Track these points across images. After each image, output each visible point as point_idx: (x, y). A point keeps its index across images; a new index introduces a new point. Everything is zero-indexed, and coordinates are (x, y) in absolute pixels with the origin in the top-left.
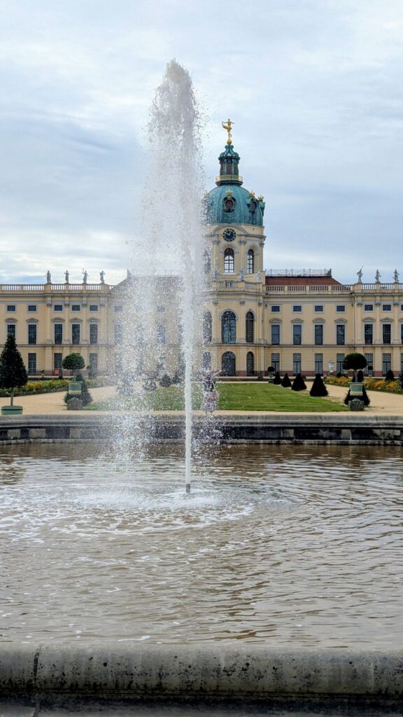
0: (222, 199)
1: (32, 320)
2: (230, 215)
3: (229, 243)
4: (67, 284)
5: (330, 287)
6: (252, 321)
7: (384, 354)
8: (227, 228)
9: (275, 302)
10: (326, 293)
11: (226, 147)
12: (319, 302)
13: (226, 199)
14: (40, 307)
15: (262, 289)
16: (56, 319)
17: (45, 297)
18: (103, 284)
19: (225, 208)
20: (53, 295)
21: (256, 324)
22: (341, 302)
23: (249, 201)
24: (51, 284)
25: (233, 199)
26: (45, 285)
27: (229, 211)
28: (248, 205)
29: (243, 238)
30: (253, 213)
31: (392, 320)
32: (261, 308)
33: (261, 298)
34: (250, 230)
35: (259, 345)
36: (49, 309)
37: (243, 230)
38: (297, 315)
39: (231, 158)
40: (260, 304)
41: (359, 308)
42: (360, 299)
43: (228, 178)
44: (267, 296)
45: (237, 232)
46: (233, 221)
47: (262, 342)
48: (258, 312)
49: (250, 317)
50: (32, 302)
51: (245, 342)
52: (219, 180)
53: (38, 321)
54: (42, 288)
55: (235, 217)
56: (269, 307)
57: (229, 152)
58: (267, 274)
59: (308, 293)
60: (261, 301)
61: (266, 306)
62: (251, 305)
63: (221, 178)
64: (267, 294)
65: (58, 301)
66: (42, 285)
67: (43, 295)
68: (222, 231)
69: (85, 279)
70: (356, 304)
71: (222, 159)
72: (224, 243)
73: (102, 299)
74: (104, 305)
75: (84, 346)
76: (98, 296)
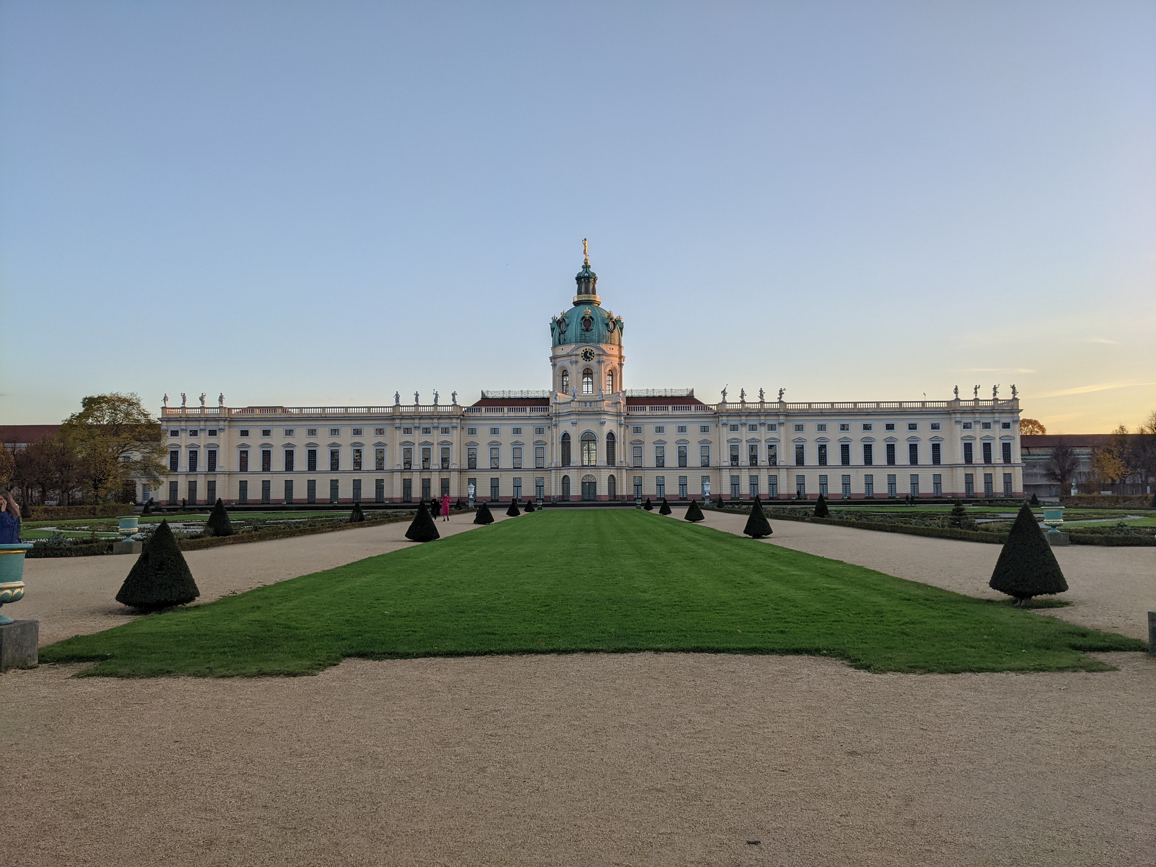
0: (579, 319)
1: (380, 444)
2: (588, 334)
3: (588, 362)
4: (417, 406)
5: (693, 407)
6: (614, 442)
7: (751, 476)
8: (584, 348)
9: (637, 423)
10: (689, 413)
11: (583, 267)
12: (682, 422)
13: (583, 317)
14: (388, 430)
15: (623, 407)
16: (405, 443)
17: (393, 419)
18: (455, 405)
19: (583, 327)
20: (402, 417)
21: (617, 446)
22: (705, 422)
23: (608, 321)
24: (399, 406)
25: (591, 317)
26: (393, 407)
27: (587, 330)
28: (607, 325)
29: (602, 358)
30: (612, 332)
31: (759, 441)
32: (622, 429)
33: (622, 418)
34: (611, 350)
35: (620, 468)
36: (398, 432)
37: (601, 350)
38: (659, 436)
39: (588, 278)
40: (620, 425)
41: (725, 429)
42: (724, 418)
43: (584, 297)
44: (628, 417)
45: (596, 352)
46: (591, 341)
47: (624, 465)
48: (619, 433)
50: (380, 424)
51: (606, 464)
52: (576, 300)
53: (386, 444)
54: (390, 410)
55: (594, 337)
56: (631, 428)
57: (586, 272)
58: (629, 394)
59: (670, 413)
60: (623, 422)
61: (627, 426)
62: (612, 426)
63: (578, 298)
64: (628, 414)
65: (407, 423)
66: (391, 407)
67: (391, 418)
68: (580, 351)
69: (436, 400)
70: (720, 424)
71: (579, 279)
72: (582, 362)
73: (454, 421)
74: (456, 427)
75: (435, 470)
76: (449, 417)
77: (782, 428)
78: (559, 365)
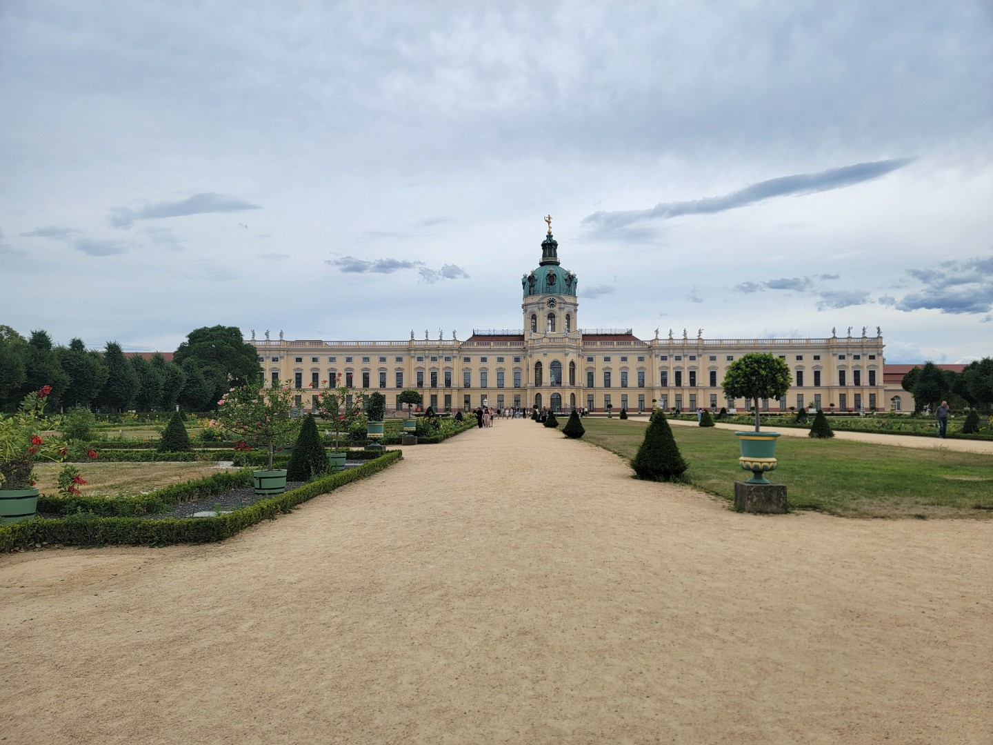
0: (545, 276)
1: (399, 369)
2: (552, 287)
3: (552, 309)
4: (427, 340)
5: (632, 343)
6: (574, 369)
7: (676, 395)
8: (549, 298)
9: (590, 354)
10: (629, 347)
11: (547, 236)
12: (624, 354)
13: (549, 275)
14: (406, 359)
15: (580, 343)
16: (418, 368)
17: (410, 350)
18: (455, 340)
19: (548, 282)
20: (416, 349)
21: (576, 371)
22: (641, 354)
23: (566, 277)
24: (414, 340)
25: (554, 275)
26: (409, 341)
27: (551, 284)
28: (566, 280)
29: (562, 305)
30: (569, 286)
31: (682, 368)
32: (580, 359)
33: (580, 351)
34: (568, 299)
35: (579, 388)
36: (412, 360)
37: (563, 299)
38: (607, 364)
39: (551, 244)
40: (579, 355)
41: (657, 359)
42: (657, 351)
43: (548, 260)
45: (558, 300)
46: (555, 292)
47: (581, 385)
48: (578, 362)
49: (572, 364)
50: (399, 354)
51: (569, 385)
52: (542, 261)
53: (404, 369)
54: (407, 343)
55: (556, 289)
56: (586, 358)
57: (549, 240)
58: (583, 332)
59: (615, 347)
60: (580, 353)
61: (583, 357)
62: (572, 356)
63: (543, 259)
64: (584, 348)
65: (420, 354)
66: (407, 341)
67: (408, 349)
68: (546, 300)
69: (441, 337)
70: (653, 355)
71: (544, 245)
72: (547, 309)
73: (455, 352)
74: (456, 357)
75: (441, 388)
76: (452, 349)
77: (700, 359)
78: (529, 310)
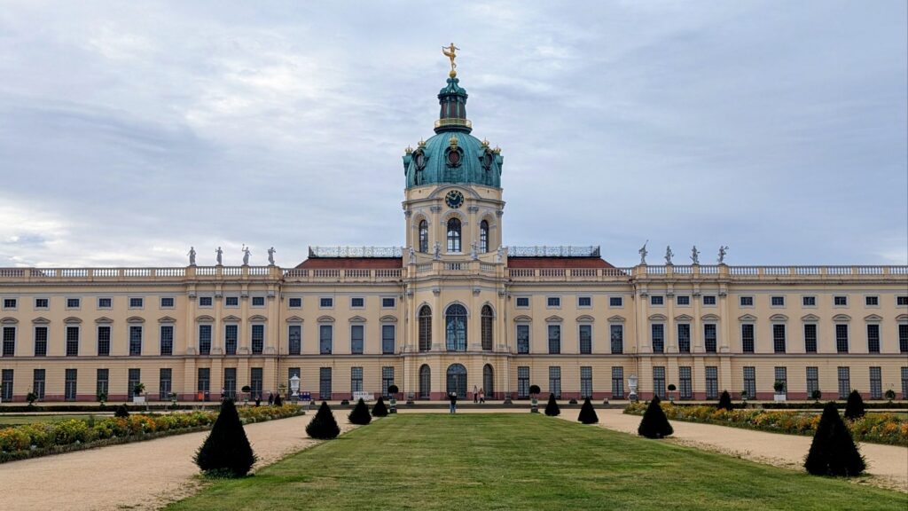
0: (443, 151)
1: (167, 319)
2: (455, 171)
3: (454, 210)
4: (220, 266)
5: (600, 272)
6: (491, 319)
7: (681, 368)
8: (450, 190)
9: (522, 292)
10: (594, 279)
11: (448, 81)
12: (584, 292)
13: (449, 149)
14: (180, 301)
15: (503, 272)
16: (201, 318)
17: (186, 285)
18: (272, 266)
19: (449, 162)
20: (199, 283)
21: (495, 324)
22: (616, 292)
24: (195, 266)
25: (459, 149)
27: (454, 166)
28: (481, 159)
31: (691, 319)
32: (503, 300)
33: (503, 286)
35: (500, 355)
36: (192, 303)
37: (474, 192)
38: (554, 311)
39: (455, 96)
40: (501, 295)
41: (644, 301)
42: (644, 287)
43: (450, 122)
44: (510, 284)
47: (505, 350)
48: (499, 306)
49: (487, 311)
50: (168, 292)
51: (480, 349)
52: (439, 125)
53: (175, 320)
54: (182, 273)
55: (463, 175)
56: (514, 300)
57: (453, 87)
58: (511, 253)
59: (568, 280)
60: (503, 290)
61: (509, 297)
62: (489, 296)
63: (441, 122)
64: (510, 281)
65: (205, 292)
66: (183, 269)
67: (184, 283)
68: (443, 195)
69: (246, 259)
70: (638, 295)
71: (442, 97)
72: (447, 210)
73: (271, 288)
74: (274, 297)
75: (243, 357)
76: (265, 282)
77: (723, 301)
78: (415, 212)
